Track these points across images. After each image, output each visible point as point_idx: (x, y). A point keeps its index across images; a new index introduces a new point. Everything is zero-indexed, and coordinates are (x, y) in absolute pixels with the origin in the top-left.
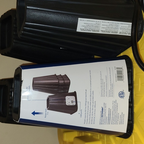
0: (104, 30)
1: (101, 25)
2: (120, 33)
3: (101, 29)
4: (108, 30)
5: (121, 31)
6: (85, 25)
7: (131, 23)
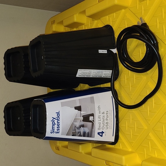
0: (94, 75)
1: (92, 72)
2: (104, 76)
3: (92, 75)
4: (96, 75)
5: (104, 75)
6: (82, 73)
7: (112, 71)
